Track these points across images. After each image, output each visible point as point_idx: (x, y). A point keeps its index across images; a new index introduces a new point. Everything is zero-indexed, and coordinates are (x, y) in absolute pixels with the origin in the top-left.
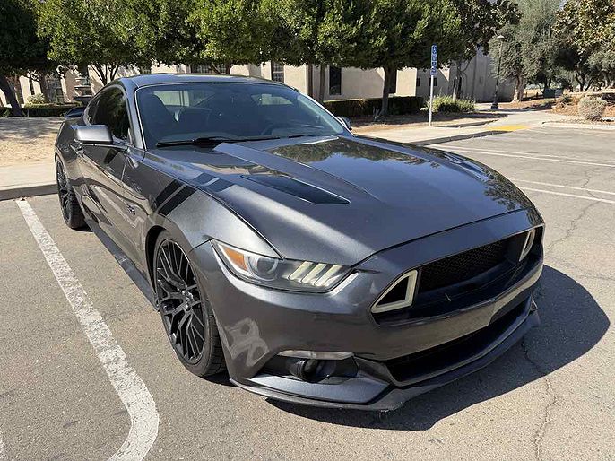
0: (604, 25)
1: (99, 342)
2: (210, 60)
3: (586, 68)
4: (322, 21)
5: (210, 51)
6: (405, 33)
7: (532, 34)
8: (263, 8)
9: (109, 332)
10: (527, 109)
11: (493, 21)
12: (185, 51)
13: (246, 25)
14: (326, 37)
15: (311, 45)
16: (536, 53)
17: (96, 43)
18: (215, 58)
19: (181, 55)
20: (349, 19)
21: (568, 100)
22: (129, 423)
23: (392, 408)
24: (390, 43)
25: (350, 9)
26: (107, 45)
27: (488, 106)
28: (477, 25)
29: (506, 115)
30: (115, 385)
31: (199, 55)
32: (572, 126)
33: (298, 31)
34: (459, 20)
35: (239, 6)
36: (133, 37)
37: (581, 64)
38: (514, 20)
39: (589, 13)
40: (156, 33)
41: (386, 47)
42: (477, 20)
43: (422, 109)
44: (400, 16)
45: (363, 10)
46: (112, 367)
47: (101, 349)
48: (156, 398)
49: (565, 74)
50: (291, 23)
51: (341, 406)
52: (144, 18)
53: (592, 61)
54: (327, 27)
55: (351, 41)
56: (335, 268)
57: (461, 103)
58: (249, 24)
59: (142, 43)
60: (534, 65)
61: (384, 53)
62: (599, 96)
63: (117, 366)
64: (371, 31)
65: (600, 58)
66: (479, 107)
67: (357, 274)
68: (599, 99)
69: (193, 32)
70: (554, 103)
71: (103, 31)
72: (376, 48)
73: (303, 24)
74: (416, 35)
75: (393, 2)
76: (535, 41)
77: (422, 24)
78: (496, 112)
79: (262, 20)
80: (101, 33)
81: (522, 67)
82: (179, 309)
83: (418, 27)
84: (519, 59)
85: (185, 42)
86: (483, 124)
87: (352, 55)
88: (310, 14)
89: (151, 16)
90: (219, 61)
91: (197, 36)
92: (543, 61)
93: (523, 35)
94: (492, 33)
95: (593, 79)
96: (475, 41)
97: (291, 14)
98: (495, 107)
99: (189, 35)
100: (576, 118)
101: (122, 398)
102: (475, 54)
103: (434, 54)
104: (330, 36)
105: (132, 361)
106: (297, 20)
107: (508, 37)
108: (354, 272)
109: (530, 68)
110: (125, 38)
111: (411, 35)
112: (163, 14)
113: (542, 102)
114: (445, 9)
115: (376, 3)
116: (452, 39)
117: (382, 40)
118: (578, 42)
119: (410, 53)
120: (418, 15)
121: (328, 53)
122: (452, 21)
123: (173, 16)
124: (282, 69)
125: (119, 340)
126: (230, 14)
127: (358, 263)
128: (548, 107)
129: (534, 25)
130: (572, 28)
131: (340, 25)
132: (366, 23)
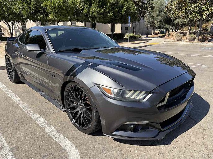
0: (181, 10)
1: (43, 125)
2: (51, 20)
3: (174, 24)
4: (91, 7)
5: (51, 17)
6: (119, 12)
7: (157, 13)
8: (70, 2)
9: (45, 121)
10: (157, 37)
11: (146, 9)
12: (41, 16)
13: (64, 7)
14: (93, 13)
15: (87, 15)
16: (159, 19)
17: (6, 13)
18: (53, 19)
19: (40, 18)
20: (100, 6)
21: (169, 34)
22: (67, 153)
23: (162, 138)
24: (114, 15)
25: (100, 3)
26: (11, 14)
27: (145, 36)
28: (141, 10)
29: (151, 39)
30: (56, 140)
31: (47, 18)
32: (173, 43)
33: (82, 10)
34: (135, 8)
35: (62, 1)
36: (21, 11)
37: (172, 23)
38: (152, 8)
39: (176, 7)
40: (30, 10)
41: (113, 16)
42: (141, 8)
43: (124, 38)
44: (116, 6)
45: (105, 3)
46: (52, 133)
47: (45, 127)
48: (73, 143)
49: (167, 26)
50: (80, 7)
51: (145, 139)
52: (25, 4)
53: (176, 22)
54: (93, 9)
55: (101, 14)
56: (143, 92)
57: (137, 36)
58: (65, 7)
59: (24, 13)
60: (158, 23)
61: (112, 18)
62: (179, 33)
63: (54, 133)
64: (108, 11)
65: (178, 21)
66: (142, 37)
67: (152, 94)
68: (179, 34)
69: (44, 10)
70: (165, 35)
71: (9, 9)
72: (110, 17)
73: (84, 8)
74: (122, 12)
75: (114, 1)
76: (158, 15)
77: (124, 9)
78: (148, 38)
79: (70, 6)
80: (8, 9)
81: (154, 24)
82: (76, 110)
83: (123, 10)
84: (154, 21)
85: (42, 13)
86: (145, 42)
87: (102, 19)
88: (86, 4)
89: (28, 3)
90: (55, 20)
91: (46, 11)
92: (161, 22)
93: (155, 13)
94: (145, 13)
95: (176, 28)
96: (140, 15)
97: (80, 4)
98: (147, 37)
99: (43, 11)
100: (173, 40)
101: (60, 145)
102: (140, 19)
103: (129, 19)
104: (94, 12)
105: (59, 131)
106: (82, 6)
107: (150, 14)
108: (151, 93)
109: (157, 24)
110: (18, 11)
111: (121, 13)
112: (33, 3)
113: (161, 35)
114: (131, 4)
115: (109, 1)
116: (134, 14)
117: (111, 14)
118: (172, 16)
119: (121, 19)
120: (123, 6)
121: (94, 18)
122: (134, 8)
123: (36, 4)
124: (75, 23)
125: (50, 123)
126: (58, 4)
127: (152, 90)
128: (163, 36)
129: (158, 10)
130: (170, 11)
131: (98, 8)
132: (106, 8)
